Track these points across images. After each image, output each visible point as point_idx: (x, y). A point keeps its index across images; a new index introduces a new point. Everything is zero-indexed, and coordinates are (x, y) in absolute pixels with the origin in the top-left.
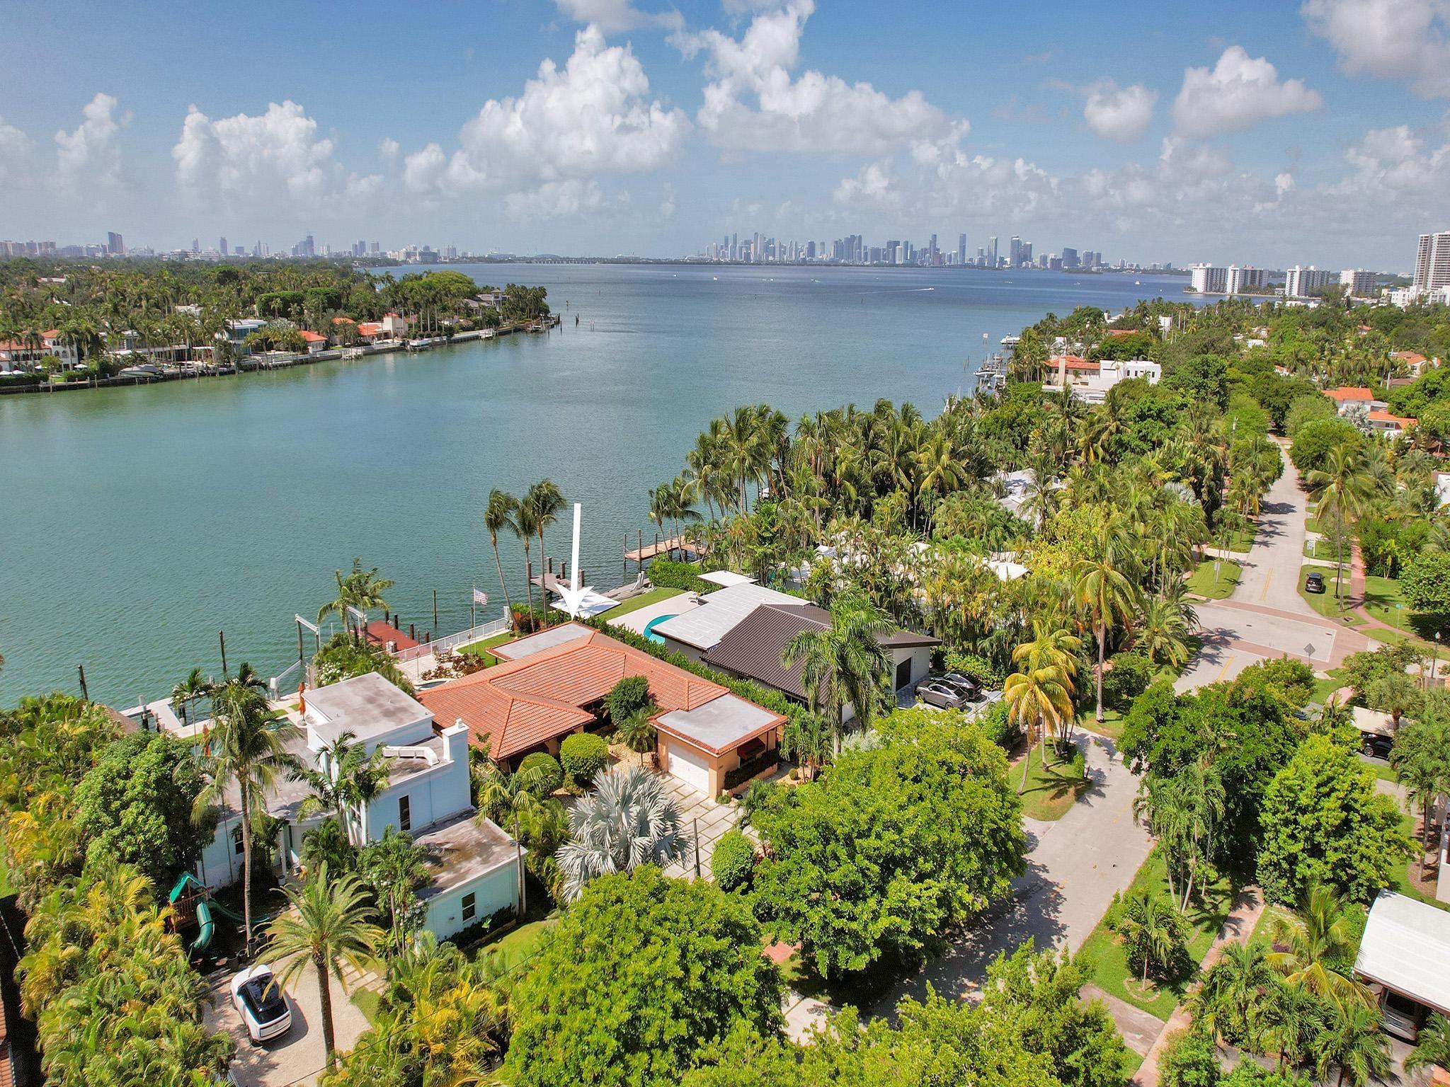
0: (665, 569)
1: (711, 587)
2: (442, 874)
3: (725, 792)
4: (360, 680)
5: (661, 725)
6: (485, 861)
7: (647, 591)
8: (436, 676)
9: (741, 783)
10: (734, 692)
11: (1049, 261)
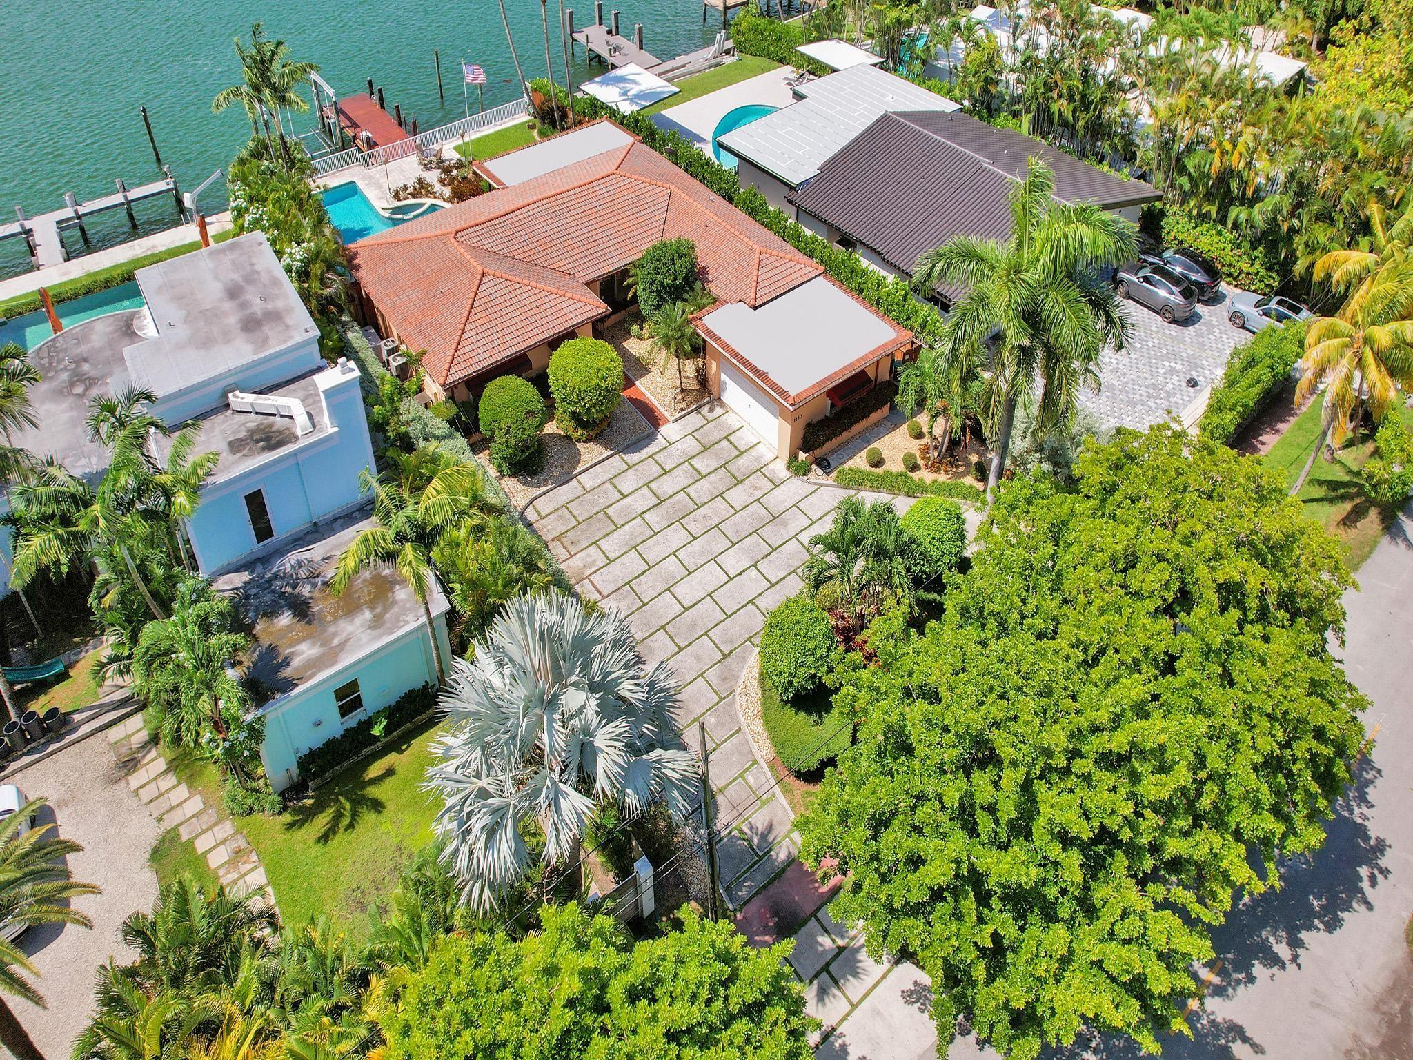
0: (753, 29)
1: (818, 69)
2: (303, 647)
3: (802, 456)
4: (232, 247)
5: (709, 332)
6: (377, 623)
7: (727, 60)
8: (414, 195)
9: (828, 440)
10: (833, 271)
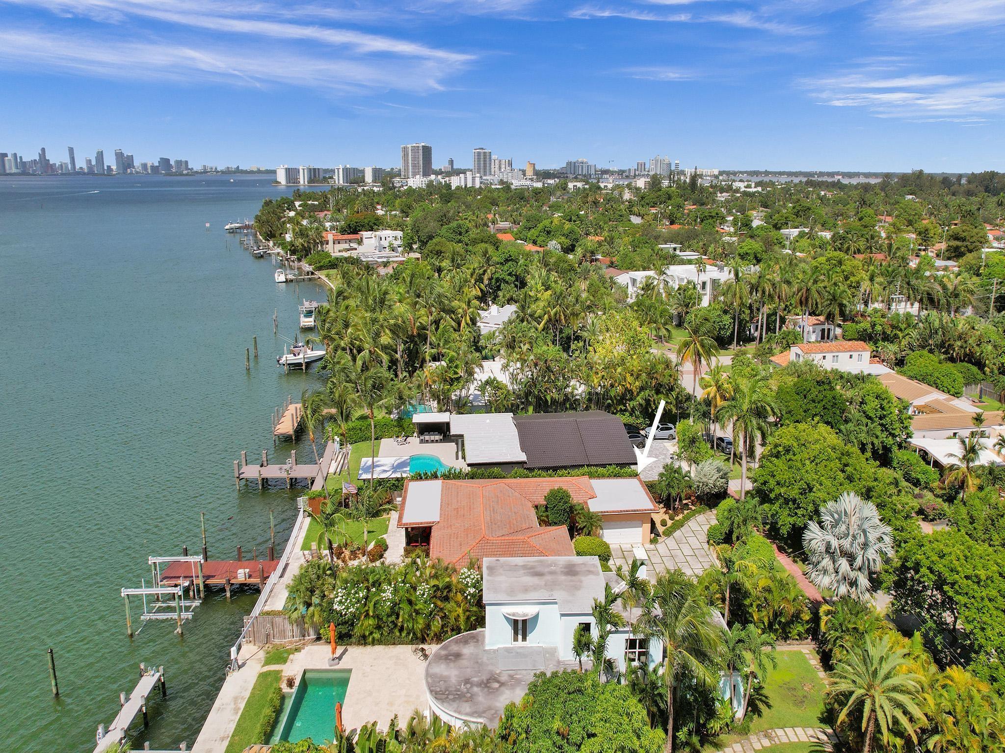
3: (652, 536)
11: (149, 168)
